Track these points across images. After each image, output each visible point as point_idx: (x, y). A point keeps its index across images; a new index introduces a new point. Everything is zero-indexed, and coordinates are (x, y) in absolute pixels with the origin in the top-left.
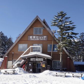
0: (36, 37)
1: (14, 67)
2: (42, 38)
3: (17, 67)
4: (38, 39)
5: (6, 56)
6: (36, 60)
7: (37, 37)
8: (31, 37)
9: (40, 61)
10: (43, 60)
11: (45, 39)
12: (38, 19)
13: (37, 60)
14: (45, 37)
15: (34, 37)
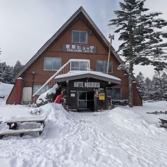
0: (76, 47)
1: (38, 102)
2: (87, 50)
3: (46, 103)
4: (80, 51)
5: (20, 78)
6: (85, 85)
7: (78, 47)
8: (68, 46)
9: (94, 88)
10: (99, 87)
11: (92, 52)
12: (83, 13)
13: (88, 85)
14: (92, 47)
15: (74, 47)
